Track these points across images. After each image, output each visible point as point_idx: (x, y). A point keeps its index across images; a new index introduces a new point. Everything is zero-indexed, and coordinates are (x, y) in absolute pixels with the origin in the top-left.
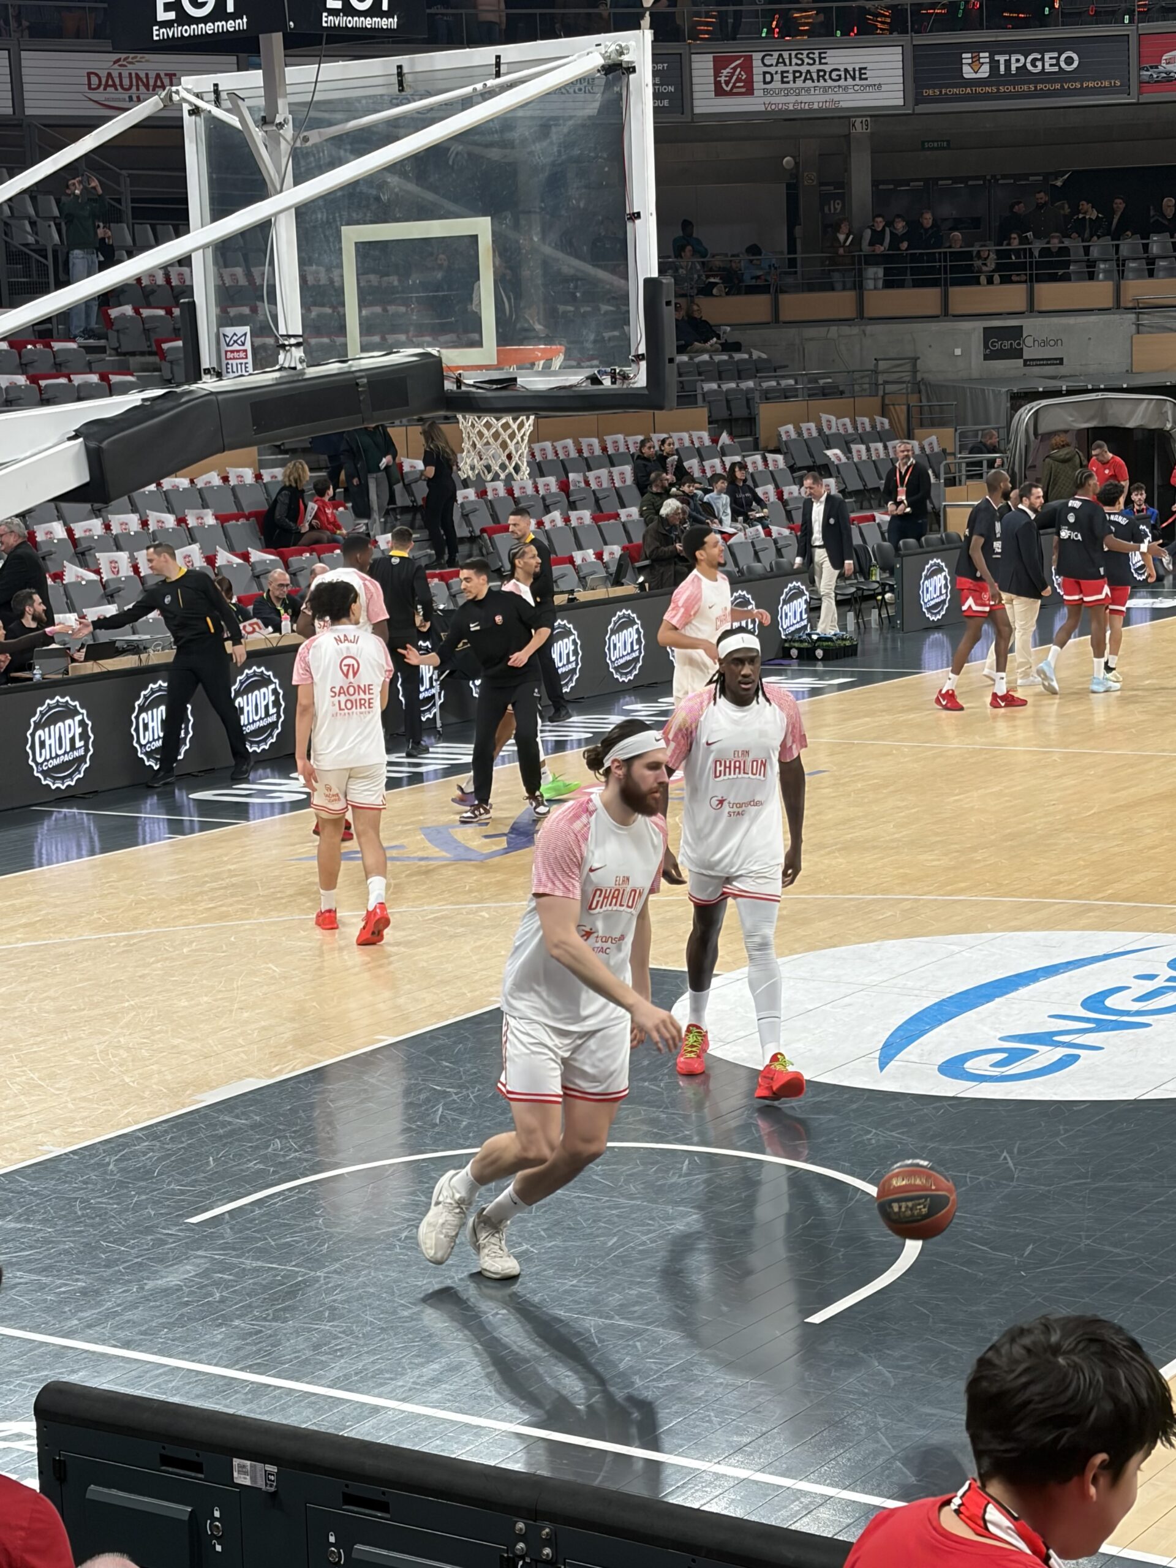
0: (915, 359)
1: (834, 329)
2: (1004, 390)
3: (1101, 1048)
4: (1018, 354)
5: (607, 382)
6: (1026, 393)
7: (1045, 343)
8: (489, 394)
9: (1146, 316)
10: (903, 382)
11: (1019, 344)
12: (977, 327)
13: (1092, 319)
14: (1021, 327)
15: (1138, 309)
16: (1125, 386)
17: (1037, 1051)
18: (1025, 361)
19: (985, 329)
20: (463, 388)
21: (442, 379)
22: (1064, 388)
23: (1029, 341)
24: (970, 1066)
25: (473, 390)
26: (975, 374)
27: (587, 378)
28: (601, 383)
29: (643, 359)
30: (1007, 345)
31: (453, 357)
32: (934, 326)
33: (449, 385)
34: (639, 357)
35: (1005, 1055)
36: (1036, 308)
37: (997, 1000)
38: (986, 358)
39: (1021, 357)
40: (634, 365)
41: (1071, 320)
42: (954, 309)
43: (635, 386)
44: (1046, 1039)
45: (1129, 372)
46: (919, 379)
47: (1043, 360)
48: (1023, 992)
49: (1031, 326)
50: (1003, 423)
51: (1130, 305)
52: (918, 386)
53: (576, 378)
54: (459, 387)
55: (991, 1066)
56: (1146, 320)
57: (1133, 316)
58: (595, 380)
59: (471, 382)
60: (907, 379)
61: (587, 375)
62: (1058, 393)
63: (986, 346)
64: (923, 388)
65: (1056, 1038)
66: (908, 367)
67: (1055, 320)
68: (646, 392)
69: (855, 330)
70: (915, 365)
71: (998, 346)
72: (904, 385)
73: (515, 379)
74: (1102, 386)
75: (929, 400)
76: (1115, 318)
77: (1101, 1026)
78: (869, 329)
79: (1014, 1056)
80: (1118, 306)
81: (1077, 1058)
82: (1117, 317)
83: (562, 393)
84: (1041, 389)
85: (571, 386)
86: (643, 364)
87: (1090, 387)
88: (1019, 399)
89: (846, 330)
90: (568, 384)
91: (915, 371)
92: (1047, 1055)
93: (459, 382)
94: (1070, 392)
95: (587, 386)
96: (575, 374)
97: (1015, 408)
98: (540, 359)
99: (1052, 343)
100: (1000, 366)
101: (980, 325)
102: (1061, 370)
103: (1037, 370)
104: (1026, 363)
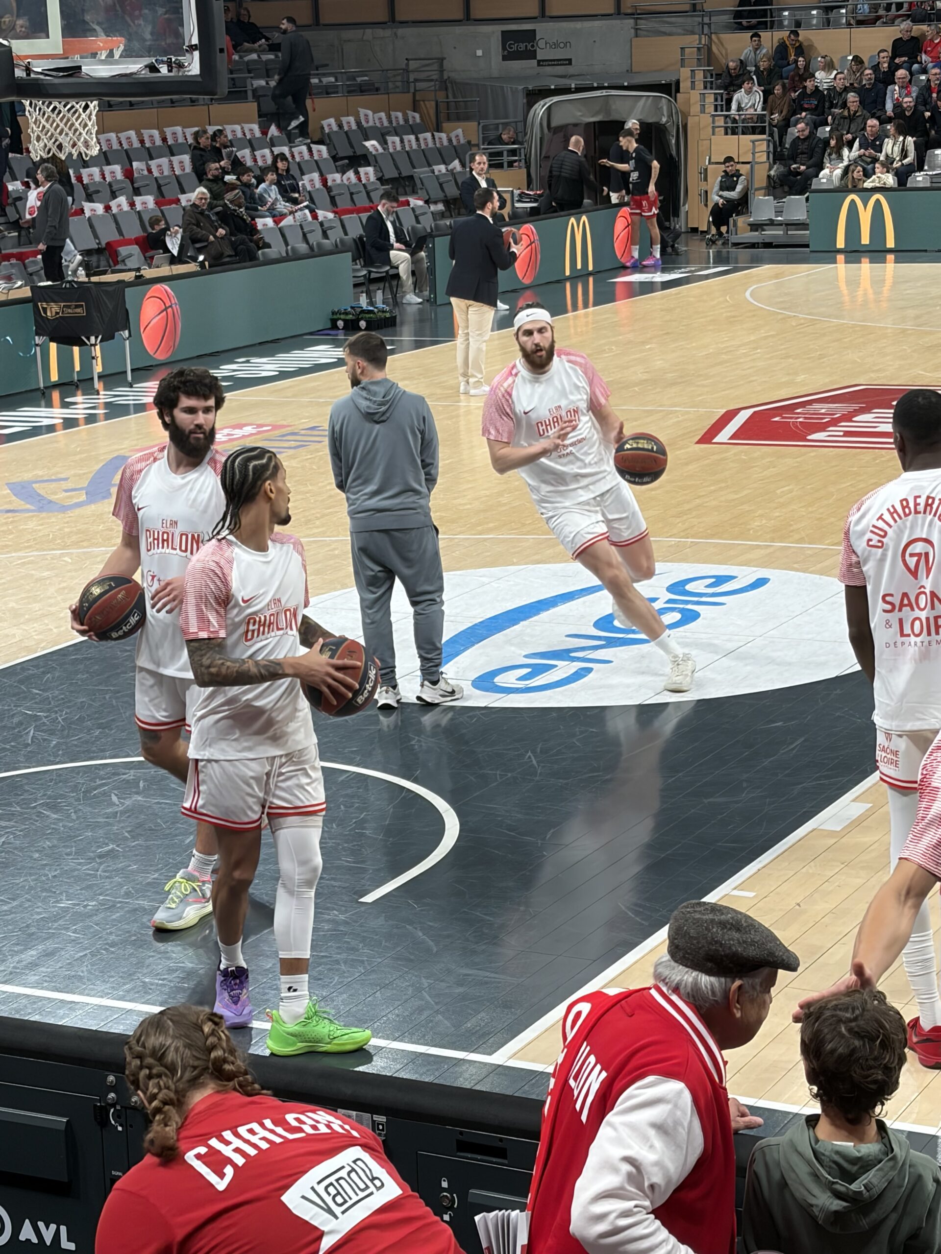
0: (441, 60)
1: (369, 32)
2: (521, 87)
3: (611, 662)
4: (532, 55)
5: (164, 70)
6: (540, 90)
7: (556, 45)
8: (57, 81)
9: (642, 21)
10: (432, 80)
11: (533, 46)
12: (496, 30)
13: (597, 23)
14: (535, 31)
15: (636, 15)
16: (626, 84)
17: (556, 666)
18: (539, 61)
19: (502, 32)
20: (32, 76)
21: (12, 66)
22: (573, 86)
23: (541, 44)
24: (499, 680)
25: (42, 77)
26: (495, 74)
27: (146, 66)
28: (159, 72)
29: (196, 49)
30: (522, 46)
31: (20, 47)
32: (458, 30)
33: (19, 73)
34: (193, 48)
35: (529, 670)
36: (547, 14)
37: (522, 623)
38: (505, 58)
39: (535, 58)
40: (188, 55)
41: (578, 25)
42: (476, 13)
43: (190, 73)
44: (563, 654)
45: (630, 71)
46: (445, 77)
47: (554, 60)
48: (544, 615)
49: (544, 30)
50: (521, 118)
51: (629, 11)
52: (445, 84)
53: (135, 67)
54: (28, 75)
55: (517, 679)
56: (643, 25)
57: (632, 21)
58: (153, 68)
59: (39, 70)
60: (434, 77)
61: (146, 63)
62: (567, 91)
63: (504, 48)
64: (449, 85)
65: (572, 655)
66: (435, 67)
67: (565, 25)
68: (200, 79)
69: (388, 33)
70: (441, 65)
71: (514, 47)
72: (433, 83)
73: (80, 68)
74: (606, 85)
75: (454, 98)
76: (616, 23)
77: (611, 643)
78: (401, 31)
79: (538, 670)
80: (619, 13)
81: (590, 670)
82: (618, 22)
83: (124, 80)
84: (553, 87)
85: (132, 74)
86: (196, 54)
87: (595, 85)
88: (535, 95)
89: (380, 32)
90: (128, 72)
91: (441, 71)
92: (564, 669)
93: (28, 70)
94: (578, 90)
95: (147, 74)
96: (135, 63)
97: (530, 105)
98: (101, 49)
99: (562, 45)
100: (517, 66)
101: (499, 28)
102: (570, 70)
103: (549, 70)
104: (540, 63)
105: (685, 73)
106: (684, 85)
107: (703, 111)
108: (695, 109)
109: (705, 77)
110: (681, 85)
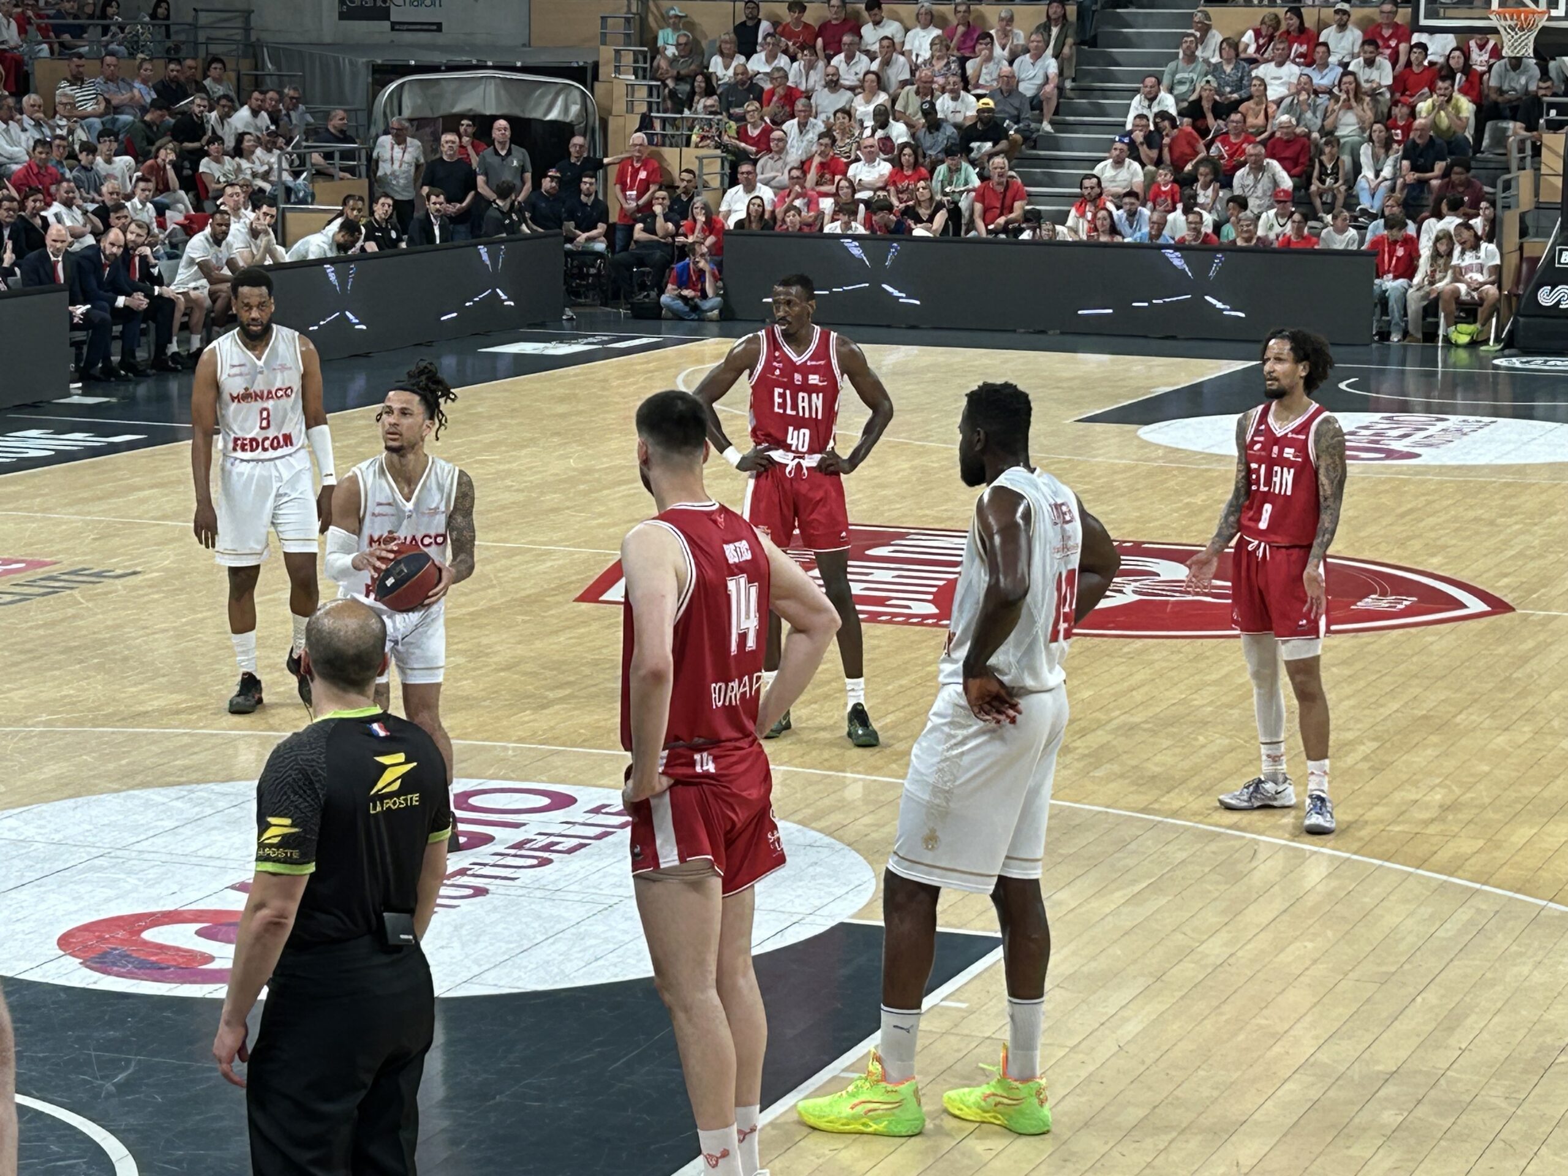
0: (247, 14)
2: (362, 60)
6: (395, 66)
7: (419, 2)
10: (233, 42)
16: (519, 64)
18: (393, 24)
22: (442, 62)
26: (328, 39)
38: (342, 16)
45: (525, 46)
46: (253, 39)
47: (416, 24)
50: (364, 106)
52: (252, 50)
60: (238, 38)
62: (436, 69)
64: (258, 51)
66: (239, 23)
70: (247, 20)
72: (233, 47)
74: (490, 63)
84: (413, 63)
87: (474, 62)
88: (383, 74)
91: (247, 29)
94: (451, 68)
97: (376, 88)
99: (428, 2)
100: (361, 28)
102: (439, 39)
103: (408, 37)
104: (394, 27)
105: (606, 53)
106: (606, 71)
107: (630, 107)
108: (619, 107)
109: (636, 61)
110: (602, 70)
